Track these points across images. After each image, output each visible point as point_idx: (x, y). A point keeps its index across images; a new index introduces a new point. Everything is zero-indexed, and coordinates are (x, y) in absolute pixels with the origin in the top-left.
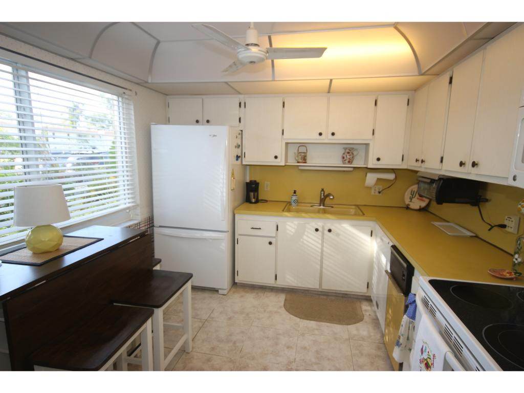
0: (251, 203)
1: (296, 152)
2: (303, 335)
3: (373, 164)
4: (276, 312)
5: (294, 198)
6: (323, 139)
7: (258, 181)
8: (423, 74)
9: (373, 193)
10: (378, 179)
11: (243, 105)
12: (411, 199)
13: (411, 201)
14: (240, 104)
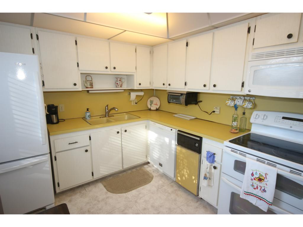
0: (53, 123)
1: (85, 80)
2: (136, 202)
3: (137, 87)
4: (108, 198)
5: (88, 114)
6: (108, 71)
7: (55, 105)
8: (169, 39)
9: (132, 104)
10: (137, 96)
11: (34, 36)
12: (151, 105)
13: (151, 106)
14: (31, 35)
